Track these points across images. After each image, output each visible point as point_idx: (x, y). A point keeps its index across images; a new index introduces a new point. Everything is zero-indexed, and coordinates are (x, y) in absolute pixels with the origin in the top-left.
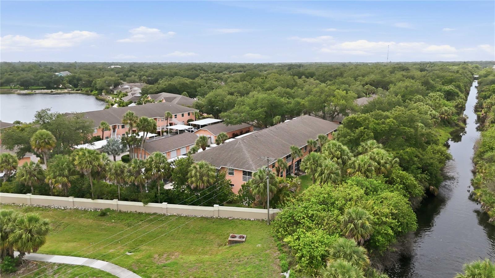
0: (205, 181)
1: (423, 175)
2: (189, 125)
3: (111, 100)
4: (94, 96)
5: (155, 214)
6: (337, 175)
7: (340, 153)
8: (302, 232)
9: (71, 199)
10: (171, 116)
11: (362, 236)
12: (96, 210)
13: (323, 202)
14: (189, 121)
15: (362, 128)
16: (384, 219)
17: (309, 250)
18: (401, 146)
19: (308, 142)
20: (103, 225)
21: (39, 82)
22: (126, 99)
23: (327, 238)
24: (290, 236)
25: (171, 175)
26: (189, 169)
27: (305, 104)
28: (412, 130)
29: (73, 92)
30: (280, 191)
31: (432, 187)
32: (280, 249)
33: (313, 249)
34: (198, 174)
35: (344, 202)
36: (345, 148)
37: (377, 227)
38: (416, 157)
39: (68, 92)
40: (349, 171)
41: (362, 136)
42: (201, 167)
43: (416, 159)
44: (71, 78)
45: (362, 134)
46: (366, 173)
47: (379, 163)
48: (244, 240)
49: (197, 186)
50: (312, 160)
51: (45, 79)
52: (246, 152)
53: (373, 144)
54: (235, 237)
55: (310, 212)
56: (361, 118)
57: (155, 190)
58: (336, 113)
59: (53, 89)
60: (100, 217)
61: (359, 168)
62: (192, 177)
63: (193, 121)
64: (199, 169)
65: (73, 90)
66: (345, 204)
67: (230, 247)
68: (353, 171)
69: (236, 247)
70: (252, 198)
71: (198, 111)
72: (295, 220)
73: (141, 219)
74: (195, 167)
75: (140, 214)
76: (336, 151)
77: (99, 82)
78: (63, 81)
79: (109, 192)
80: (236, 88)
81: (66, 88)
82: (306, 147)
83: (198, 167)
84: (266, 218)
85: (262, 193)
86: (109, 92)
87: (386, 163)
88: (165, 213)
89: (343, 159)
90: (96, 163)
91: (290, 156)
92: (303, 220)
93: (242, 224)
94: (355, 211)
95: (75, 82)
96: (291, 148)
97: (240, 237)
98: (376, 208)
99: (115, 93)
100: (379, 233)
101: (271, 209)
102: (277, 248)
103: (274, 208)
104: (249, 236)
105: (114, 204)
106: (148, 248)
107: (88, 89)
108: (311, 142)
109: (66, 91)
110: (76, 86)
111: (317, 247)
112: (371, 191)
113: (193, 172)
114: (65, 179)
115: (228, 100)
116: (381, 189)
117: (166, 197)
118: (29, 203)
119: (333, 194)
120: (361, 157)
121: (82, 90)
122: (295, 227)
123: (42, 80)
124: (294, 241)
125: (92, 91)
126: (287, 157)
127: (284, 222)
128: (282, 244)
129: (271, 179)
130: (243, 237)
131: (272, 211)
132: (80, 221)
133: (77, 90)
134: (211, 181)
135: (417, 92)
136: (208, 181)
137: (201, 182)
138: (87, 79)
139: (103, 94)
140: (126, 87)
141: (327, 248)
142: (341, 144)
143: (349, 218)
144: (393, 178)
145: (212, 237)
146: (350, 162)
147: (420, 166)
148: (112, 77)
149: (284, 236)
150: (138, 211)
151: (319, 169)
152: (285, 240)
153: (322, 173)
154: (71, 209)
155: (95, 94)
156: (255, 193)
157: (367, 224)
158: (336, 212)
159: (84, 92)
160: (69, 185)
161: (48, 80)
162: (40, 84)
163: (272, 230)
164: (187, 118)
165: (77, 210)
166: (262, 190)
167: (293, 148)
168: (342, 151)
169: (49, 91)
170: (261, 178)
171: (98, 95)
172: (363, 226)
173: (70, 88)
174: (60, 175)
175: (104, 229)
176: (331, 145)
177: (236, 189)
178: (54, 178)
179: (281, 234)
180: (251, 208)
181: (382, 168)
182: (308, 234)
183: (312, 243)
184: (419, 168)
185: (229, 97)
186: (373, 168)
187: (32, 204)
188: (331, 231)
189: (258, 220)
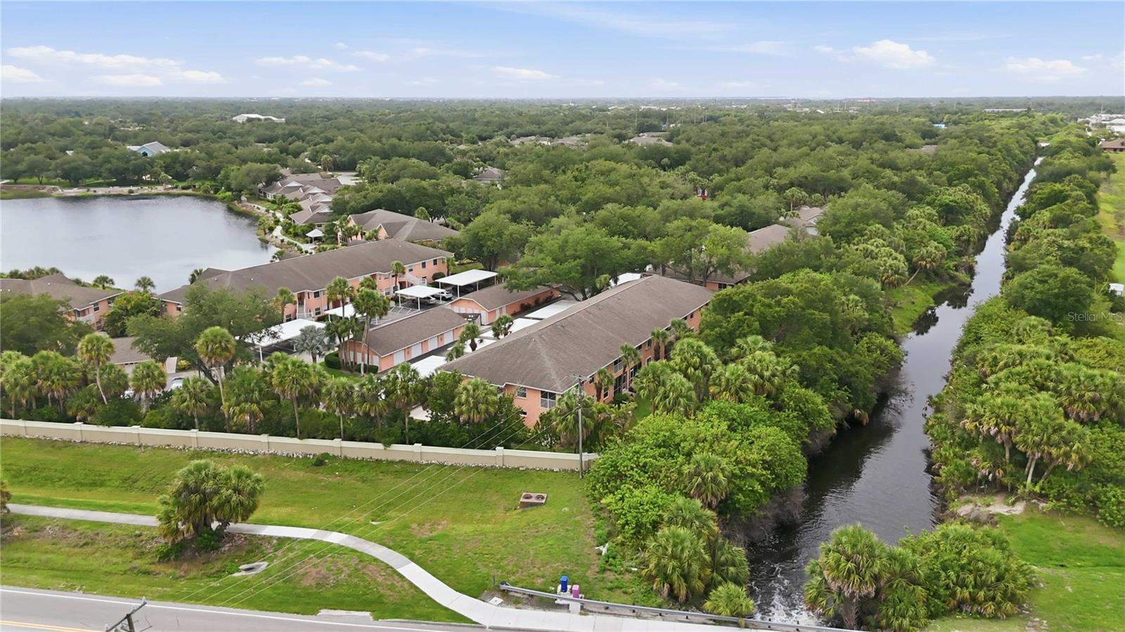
0: (483, 411)
1: (840, 393)
2: (436, 285)
3: (263, 214)
4: (223, 202)
5: (402, 462)
6: (689, 399)
7: (698, 360)
8: (629, 488)
9: (264, 438)
10: (404, 269)
11: (713, 494)
12: (305, 457)
13: (664, 444)
14: (436, 276)
15: (741, 313)
16: (750, 469)
17: (634, 514)
18: (807, 344)
19: (653, 334)
20: (321, 481)
21: (103, 170)
22: (300, 220)
23: (662, 498)
24: (611, 495)
25: (427, 400)
26: (456, 390)
27: (655, 250)
28: (826, 316)
29: (175, 191)
30: (599, 426)
31: (858, 412)
32: (597, 515)
33: (641, 513)
34: (471, 400)
35: (693, 444)
36: (708, 350)
37: (737, 482)
38: (830, 362)
39: (166, 191)
40: (712, 389)
41: (740, 327)
42: (476, 388)
43: (828, 366)
44: (169, 160)
45: (740, 322)
46: (739, 393)
47: (762, 377)
48: (544, 501)
49: (469, 418)
50: (650, 376)
51: (116, 164)
52: (546, 358)
53: (755, 343)
54: (530, 497)
55: (642, 460)
56: (741, 296)
57: (399, 423)
58: (711, 269)
59: (133, 185)
60: (315, 468)
61: (727, 385)
62: (461, 404)
63: (443, 276)
64: (471, 392)
65: (176, 187)
66: (694, 447)
67: (523, 512)
68: (717, 390)
69: (532, 514)
70: (556, 436)
71: (452, 255)
72: (619, 471)
73: (381, 470)
74: (465, 389)
75: (378, 461)
76: (692, 356)
77: (235, 173)
78: (152, 167)
79: (326, 427)
80: (525, 202)
81: (159, 183)
82: (649, 342)
83: (470, 387)
84: (577, 468)
85: (570, 430)
86: (257, 196)
87: (774, 375)
88: (419, 460)
89: (703, 371)
90: (306, 382)
91: (620, 360)
92: (631, 472)
93: (539, 476)
94: (704, 459)
95: (178, 168)
96: (622, 348)
97: (538, 497)
98: (739, 452)
99: (270, 197)
100: (740, 489)
101: (586, 453)
102: (591, 513)
103: (590, 452)
104: (551, 495)
105: (336, 445)
106: (399, 514)
107: (208, 184)
108: (658, 334)
109: (160, 189)
110: (180, 177)
111: (647, 511)
112: (739, 424)
113: (464, 397)
114: (255, 407)
115: (511, 235)
116: (755, 421)
117: (419, 435)
118: (194, 445)
119: (677, 431)
120: (732, 365)
121: (194, 186)
122: (618, 483)
123: (109, 166)
124: (616, 503)
125: (216, 191)
126: (616, 363)
127: (604, 475)
128: (599, 506)
129: (584, 407)
130: (543, 498)
131: (587, 456)
132: (284, 474)
133: (184, 188)
134: (491, 410)
135: (876, 216)
136: (487, 411)
137: (476, 412)
138: (204, 163)
139: (243, 198)
140: (294, 184)
141: (660, 512)
142: (701, 343)
143: (695, 469)
144: (783, 401)
145: (494, 498)
146: (714, 375)
147: (835, 377)
148: (261, 163)
149: (602, 496)
150: (375, 457)
151: (661, 390)
152: (603, 501)
153: (665, 397)
154: (264, 454)
155: (225, 198)
156: (560, 430)
157: (721, 477)
158: (681, 459)
159: (200, 193)
160: (261, 415)
161: (122, 165)
162: (104, 175)
163: (586, 487)
164: (431, 269)
165: (274, 455)
166: (571, 426)
167: (625, 349)
168: (703, 357)
169: (125, 190)
170: (570, 408)
171: (232, 200)
172: (714, 479)
173: (169, 182)
174: (246, 401)
175: (326, 487)
176: (686, 346)
177: (531, 420)
178: (238, 404)
179: (599, 492)
180: (554, 451)
181: (767, 383)
182: (637, 492)
183: (641, 505)
184: (833, 381)
185: (513, 227)
186: (750, 386)
187: (200, 446)
188: (670, 488)
189: (565, 471)
